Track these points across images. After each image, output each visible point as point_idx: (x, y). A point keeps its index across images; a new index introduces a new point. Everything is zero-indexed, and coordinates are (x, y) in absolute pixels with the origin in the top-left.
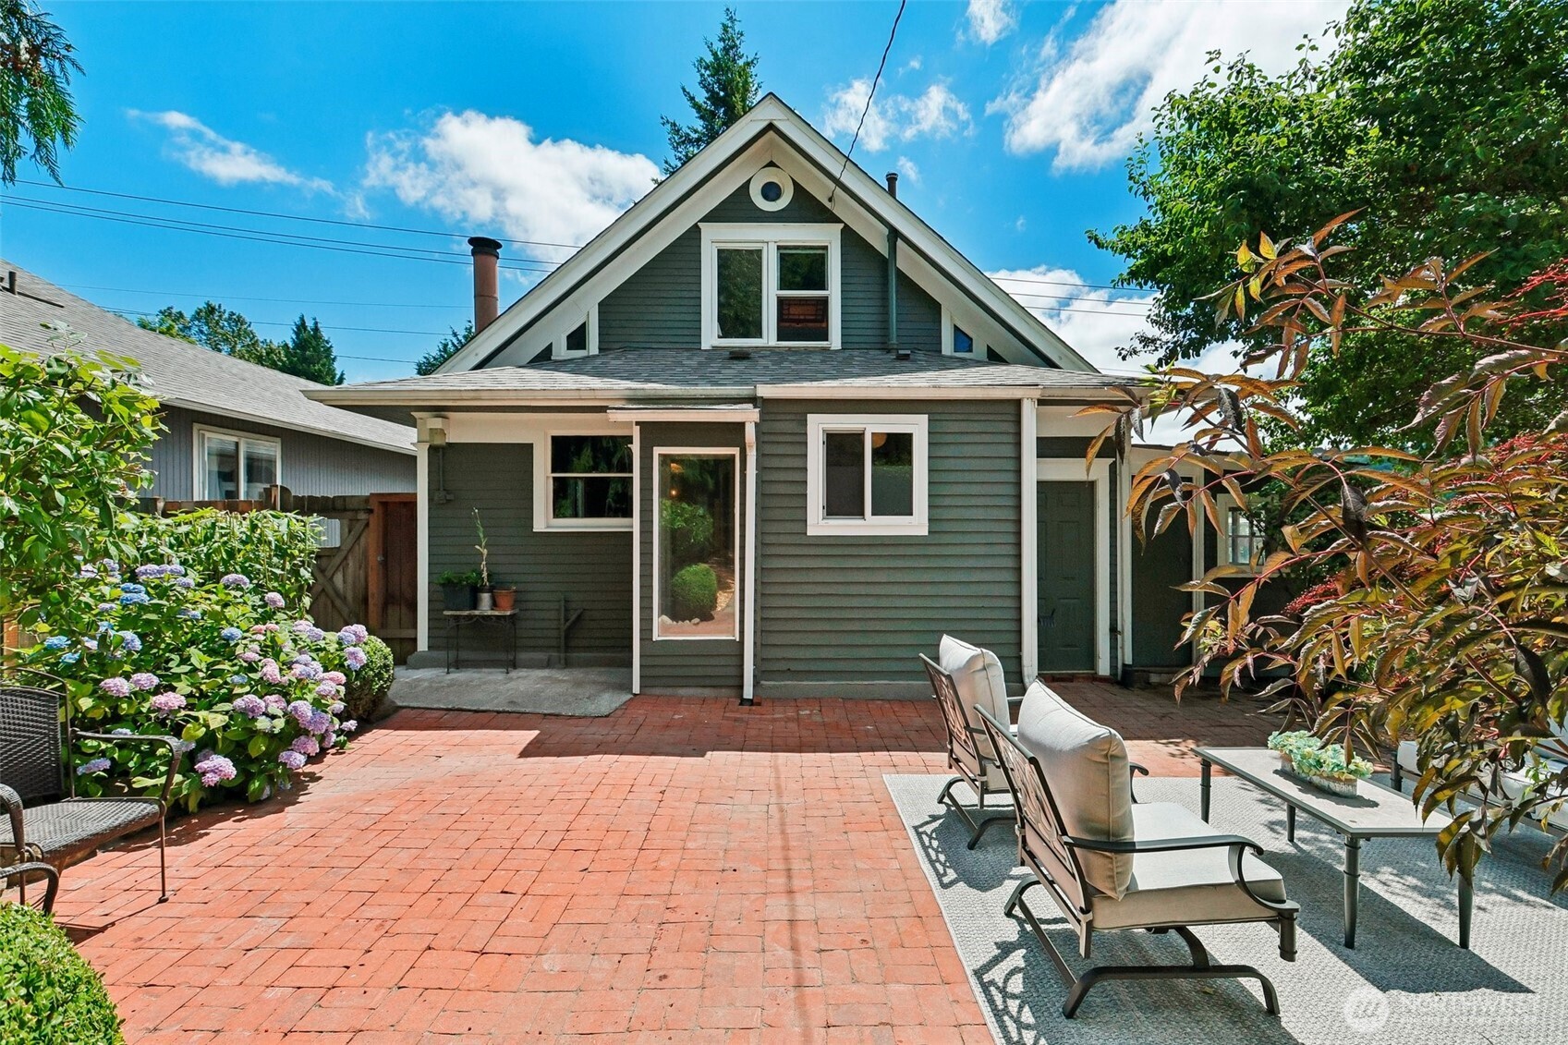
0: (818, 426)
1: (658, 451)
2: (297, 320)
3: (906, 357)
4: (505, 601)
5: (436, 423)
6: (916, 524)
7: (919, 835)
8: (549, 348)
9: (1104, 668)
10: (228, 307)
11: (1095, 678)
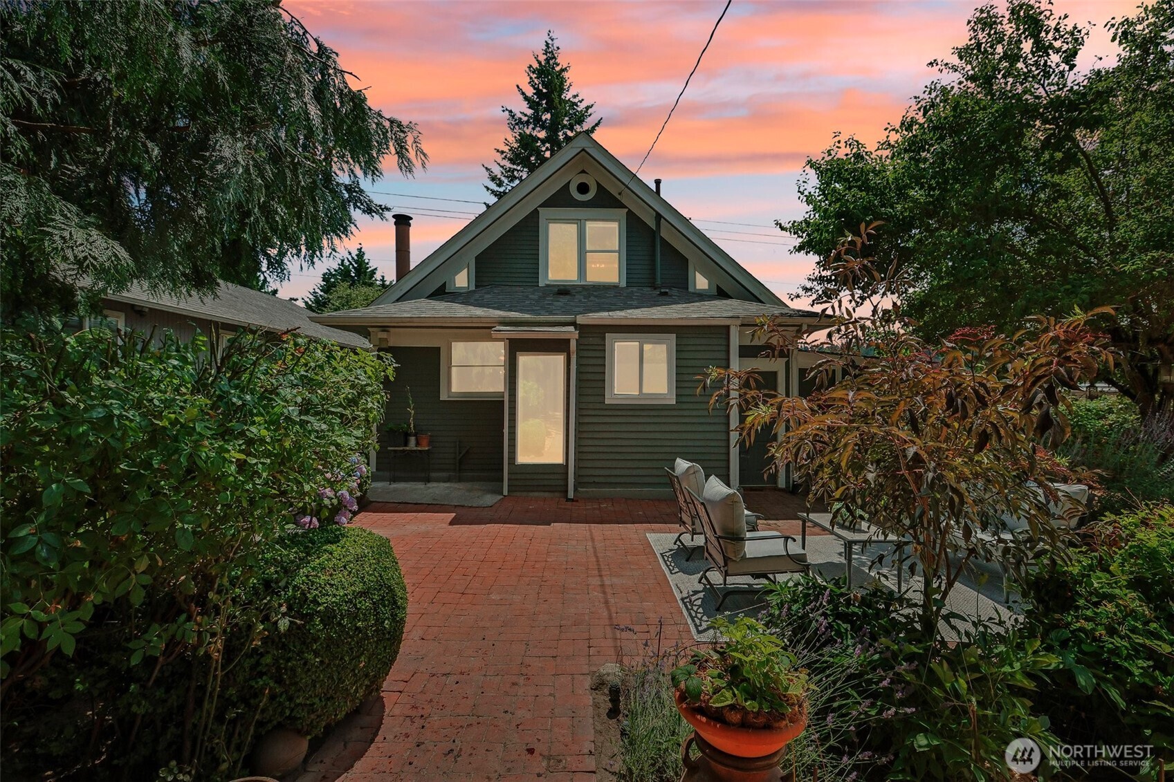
0: (613, 339)
1: (519, 354)
3: (666, 294)
4: (425, 442)
5: (383, 335)
6: (668, 397)
7: (663, 557)
8: (443, 286)
9: (781, 483)
11: (777, 489)
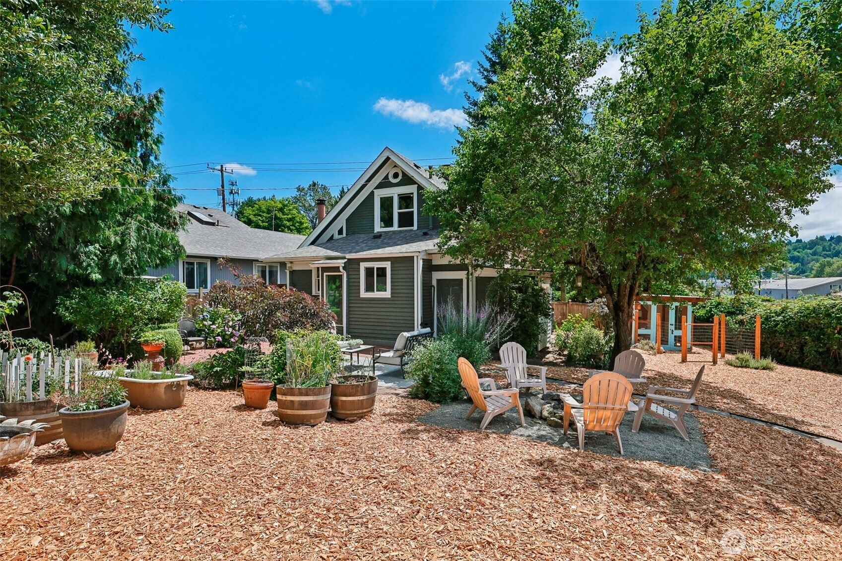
0: (363, 265)
1: (325, 274)
2: (341, 189)
3: (426, 234)
6: (387, 294)
8: (333, 236)
10: (320, 183)
